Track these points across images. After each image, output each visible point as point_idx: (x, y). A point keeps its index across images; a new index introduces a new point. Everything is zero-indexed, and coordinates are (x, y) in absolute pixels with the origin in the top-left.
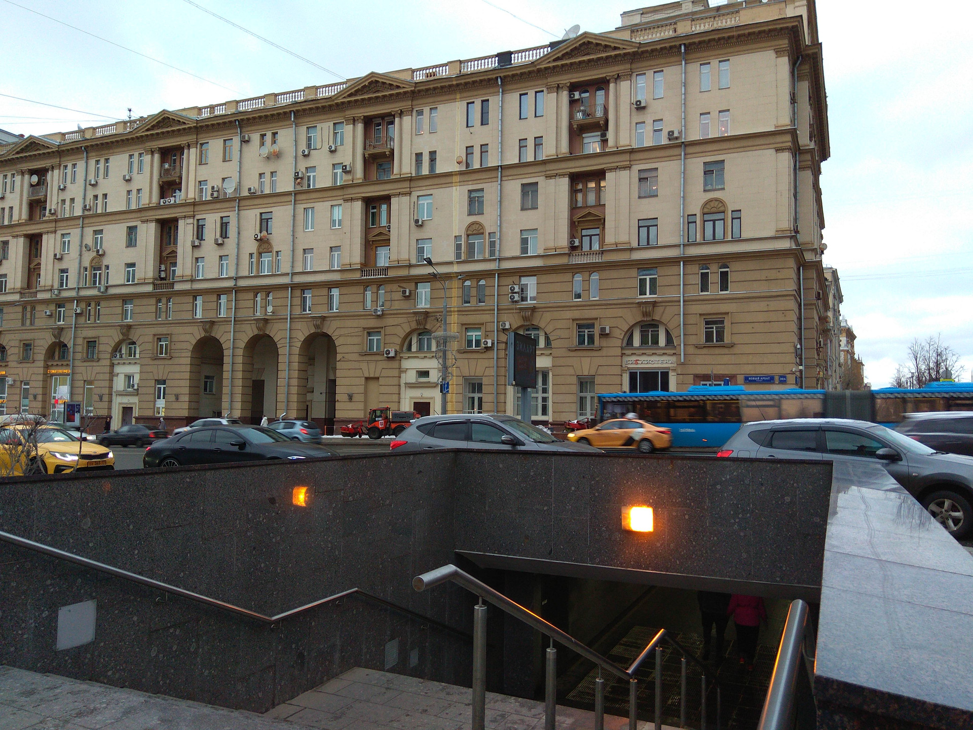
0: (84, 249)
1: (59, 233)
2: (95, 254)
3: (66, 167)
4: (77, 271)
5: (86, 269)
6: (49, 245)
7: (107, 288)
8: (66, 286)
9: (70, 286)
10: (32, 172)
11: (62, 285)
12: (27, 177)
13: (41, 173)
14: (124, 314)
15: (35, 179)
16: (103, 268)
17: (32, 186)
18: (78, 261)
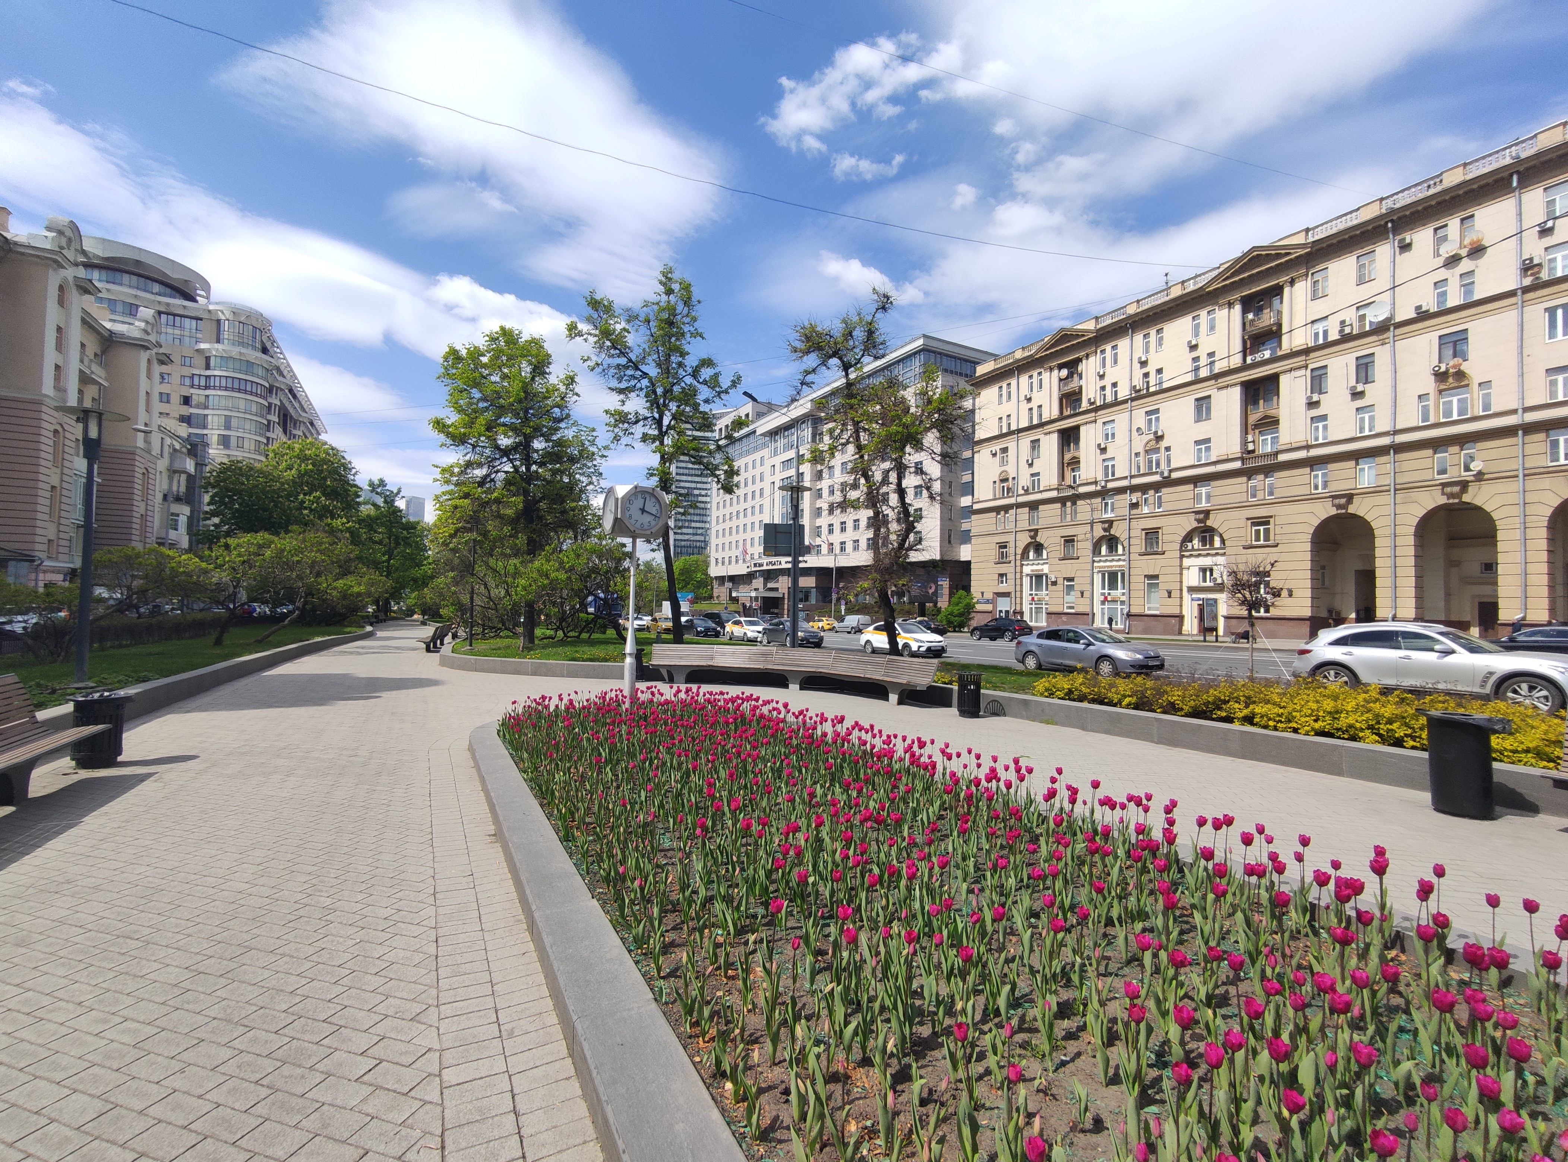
0: (1134, 433)
1: (1100, 422)
2: (1152, 436)
3: (1103, 352)
4: (1128, 457)
5: (1137, 455)
6: (1090, 436)
7: (1171, 471)
8: (1113, 475)
9: (1117, 476)
10: (1061, 367)
11: (1107, 475)
12: (1056, 372)
13: (1072, 366)
14: (1197, 498)
15: (1064, 372)
16: (1163, 450)
17: (1061, 380)
18: (1128, 447)
